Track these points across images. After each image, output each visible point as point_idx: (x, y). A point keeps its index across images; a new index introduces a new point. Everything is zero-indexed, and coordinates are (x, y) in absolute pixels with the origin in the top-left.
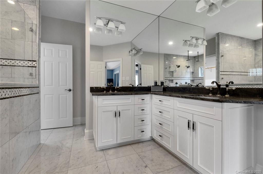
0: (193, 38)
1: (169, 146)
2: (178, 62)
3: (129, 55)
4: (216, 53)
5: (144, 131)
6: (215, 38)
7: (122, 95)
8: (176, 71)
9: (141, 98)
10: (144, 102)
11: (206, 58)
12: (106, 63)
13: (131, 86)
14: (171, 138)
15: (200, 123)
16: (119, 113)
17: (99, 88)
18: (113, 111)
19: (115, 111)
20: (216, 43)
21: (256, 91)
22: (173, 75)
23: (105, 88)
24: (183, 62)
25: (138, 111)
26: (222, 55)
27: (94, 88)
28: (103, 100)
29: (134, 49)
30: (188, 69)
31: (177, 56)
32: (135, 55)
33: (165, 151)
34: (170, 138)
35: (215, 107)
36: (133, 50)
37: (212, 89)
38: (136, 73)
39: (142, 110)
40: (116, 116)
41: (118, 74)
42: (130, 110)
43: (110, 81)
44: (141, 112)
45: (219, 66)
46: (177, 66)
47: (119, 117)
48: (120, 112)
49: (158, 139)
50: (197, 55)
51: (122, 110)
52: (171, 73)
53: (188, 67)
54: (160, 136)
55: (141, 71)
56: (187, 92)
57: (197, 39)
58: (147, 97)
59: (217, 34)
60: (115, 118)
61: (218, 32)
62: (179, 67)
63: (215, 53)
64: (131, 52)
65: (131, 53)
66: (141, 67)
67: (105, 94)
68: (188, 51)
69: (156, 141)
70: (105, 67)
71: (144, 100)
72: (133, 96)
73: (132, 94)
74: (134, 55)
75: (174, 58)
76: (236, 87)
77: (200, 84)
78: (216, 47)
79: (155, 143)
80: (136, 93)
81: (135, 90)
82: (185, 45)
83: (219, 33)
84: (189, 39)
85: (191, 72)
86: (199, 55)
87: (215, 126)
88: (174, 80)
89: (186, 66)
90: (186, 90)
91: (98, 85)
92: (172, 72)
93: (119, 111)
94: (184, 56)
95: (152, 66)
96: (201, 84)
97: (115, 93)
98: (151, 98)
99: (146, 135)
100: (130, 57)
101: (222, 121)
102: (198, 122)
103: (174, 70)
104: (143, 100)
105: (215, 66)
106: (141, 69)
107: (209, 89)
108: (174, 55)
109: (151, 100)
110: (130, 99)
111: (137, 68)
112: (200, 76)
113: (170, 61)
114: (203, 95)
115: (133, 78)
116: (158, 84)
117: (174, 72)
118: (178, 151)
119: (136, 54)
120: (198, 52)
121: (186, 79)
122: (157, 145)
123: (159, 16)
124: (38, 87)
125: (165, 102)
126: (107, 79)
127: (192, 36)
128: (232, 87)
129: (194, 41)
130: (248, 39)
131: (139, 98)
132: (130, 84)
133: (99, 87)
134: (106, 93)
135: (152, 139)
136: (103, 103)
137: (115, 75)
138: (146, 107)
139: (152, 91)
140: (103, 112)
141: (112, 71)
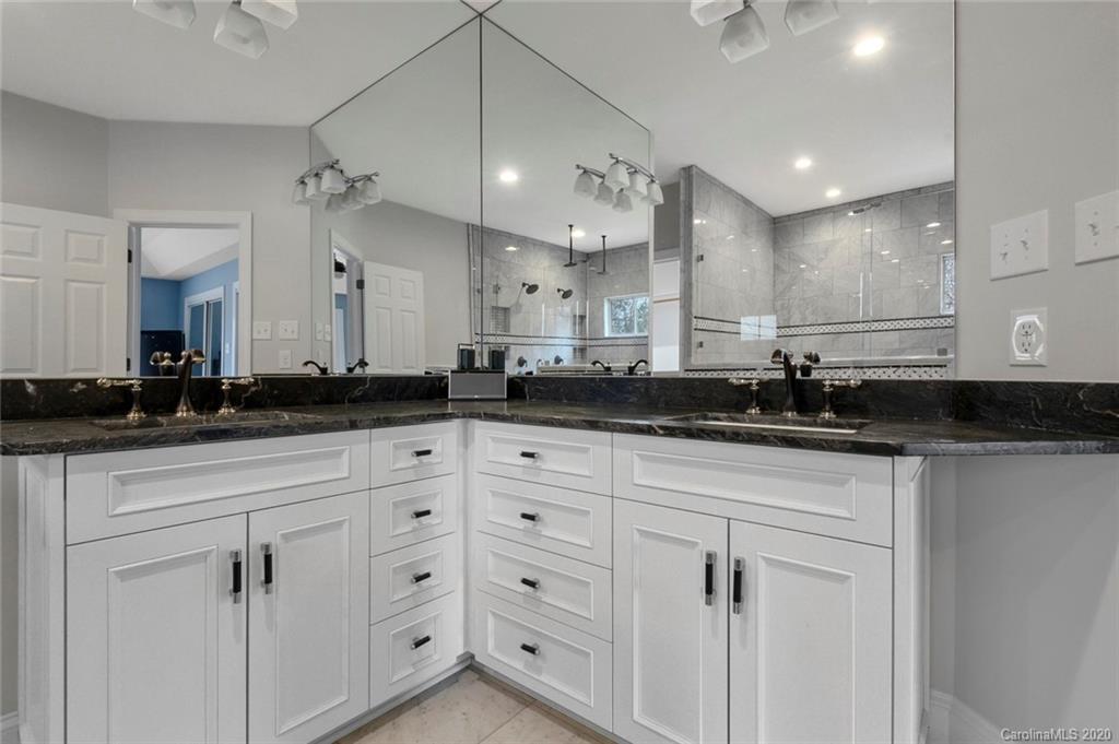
0: (617, 162)
1: (581, 699)
2: (528, 269)
3: (298, 198)
4: (681, 245)
5: (427, 639)
6: (679, 184)
7: (289, 431)
8: (518, 305)
9: (413, 444)
10: (431, 464)
11: (655, 259)
12: (135, 230)
13: (314, 372)
14: (592, 655)
15: (769, 561)
16: (268, 559)
17: (80, 386)
18: (213, 559)
19: (237, 554)
20: (682, 205)
21: (934, 391)
22: (506, 327)
23: (137, 389)
24: (546, 273)
25: (395, 528)
26: (701, 254)
27: (30, 388)
28: (123, 481)
29: (332, 167)
30: (564, 300)
31: (523, 241)
32: (335, 201)
33: (557, 728)
34: (589, 654)
35: (854, 479)
36: (327, 175)
37: (757, 384)
38: (337, 307)
39: (419, 515)
40: (237, 588)
41: (216, 307)
42: (346, 526)
43: (160, 341)
44: (409, 529)
45: (691, 297)
46: (524, 285)
47: (262, 590)
48: (273, 551)
49: (512, 665)
50: (601, 248)
51: (286, 537)
52: (501, 316)
53: (567, 295)
54: (525, 647)
55: (362, 294)
56: (633, 399)
57: (634, 172)
58: (443, 436)
59: (684, 169)
60: (231, 599)
61: (688, 162)
62: (532, 289)
63: (678, 246)
64: (311, 182)
65: (311, 189)
66: (362, 275)
67: (136, 433)
68: (571, 226)
69: (492, 673)
70: (130, 252)
71: (428, 452)
72: (363, 434)
73: (353, 426)
74: (329, 204)
75: (511, 249)
76: (866, 377)
77: (643, 364)
78: (682, 220)
79: (492, 691)
80: (382, 416)
81: (357, 393)
82: (585, 191)
83: (690, 167)
84: (602, 165)
85: (575, 316)
86: (607, 247)
87: (853, 575)
88: (512, 346)
89: (559, 290)
90: (629, 393)
91: (72, 366)
92: (506, 310)
93: (267, 547)
94: (554, 248)
95: (417, 276)
96: (646, 362)
97: (224, 419)
98: (466, 441)
99: (436, 657)
100: (306, 210)
101: (893, 548)
102: (760, 560)
103: (513, 302)
104: (424, 458)
105: (678, 296)
106: (361, 284)
107: (742, 386)
108: (510, 237)
109: (461, 449)
110: (339, 454)
111: (341, 285)
112: (607, 335)
113: (493, 258)
114: (725, 415)
115: (319, 327)
116: (477, 364)
117: (512, 309)
118: (637, 723)
119: (344, 197)
120: (604, 237)
121: (557, 341)
122: (501, 697)
123: (481, 15)
125: (552, 462)
126: (143, 333)
127: (616, 154)
128: (844, 377)
129: (623, 176)
130: (759, 210)
131: (396, 447)
132: (306, 364)
133: (73, 382)
134: (141, 425)
135: (467, 668)
136: (117, 512)
137: (197, 310)
138: (435, 495)
139: (452, 400)
141: (175, 288)
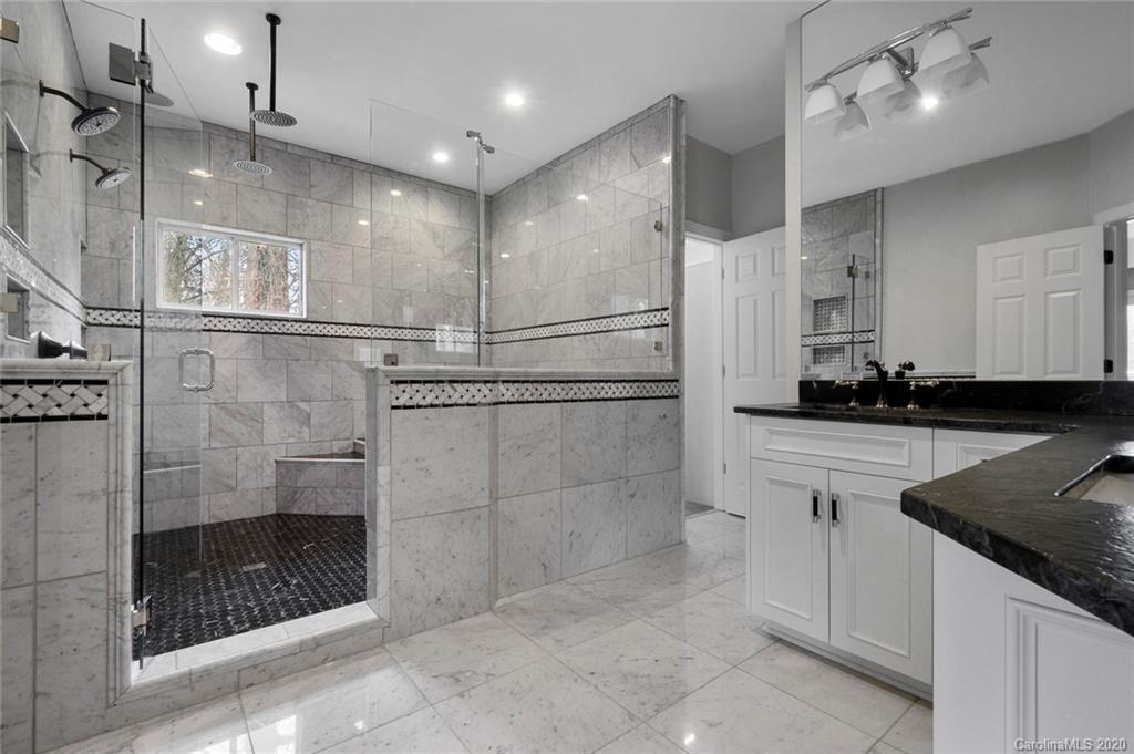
12: (1115, 228)
16: (834, 503)
18: (809, 489)
19: (815, 492)
23: (855, 387)
27: (815, 385)
28: (772, 433)
40: (815, 513)
51: (852, 494)
60: (811, 519)
70: (1110, 253)
93: (833, 495)
124: (677, 381)
140: (772, 481)
